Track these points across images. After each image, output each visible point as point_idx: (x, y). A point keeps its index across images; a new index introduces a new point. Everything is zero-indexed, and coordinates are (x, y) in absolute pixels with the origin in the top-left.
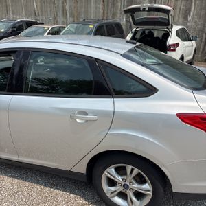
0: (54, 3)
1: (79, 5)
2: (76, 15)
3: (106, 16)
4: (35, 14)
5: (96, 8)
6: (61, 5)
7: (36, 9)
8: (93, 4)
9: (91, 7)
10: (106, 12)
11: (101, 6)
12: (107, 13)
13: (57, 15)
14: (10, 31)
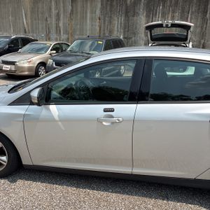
0: (46, 20)
1: (73, 22)
2: (70, 32)
3: (102, 32)
4: (25, 30)
5: (92, 25)
6: (54, 22)
7: (26, 26)
8: (88, 21)
9: (86, 25)
10: (102, 29)
11: (98, 24)
12: (104, 30)
13: (49, 32)
14: (7, 46)
